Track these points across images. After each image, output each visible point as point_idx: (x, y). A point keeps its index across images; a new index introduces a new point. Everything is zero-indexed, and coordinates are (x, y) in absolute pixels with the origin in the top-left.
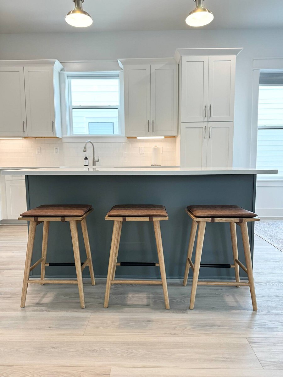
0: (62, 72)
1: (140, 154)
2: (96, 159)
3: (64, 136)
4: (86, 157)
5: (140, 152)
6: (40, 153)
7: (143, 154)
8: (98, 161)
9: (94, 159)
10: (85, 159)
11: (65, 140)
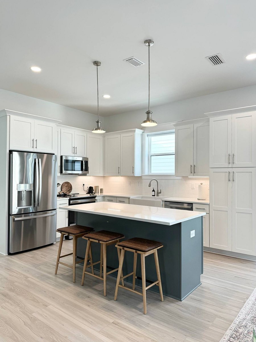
0: (143, 134)
1: (192, 189)
2: (159, 191)
3: (143, 175)
4: (154, 190)
5: (191, 187)
6: (130, 186)
7: (194, 189)
8: (160, 193)
9: (158, 191)
10: (153, 191)
11: (143, 178)
